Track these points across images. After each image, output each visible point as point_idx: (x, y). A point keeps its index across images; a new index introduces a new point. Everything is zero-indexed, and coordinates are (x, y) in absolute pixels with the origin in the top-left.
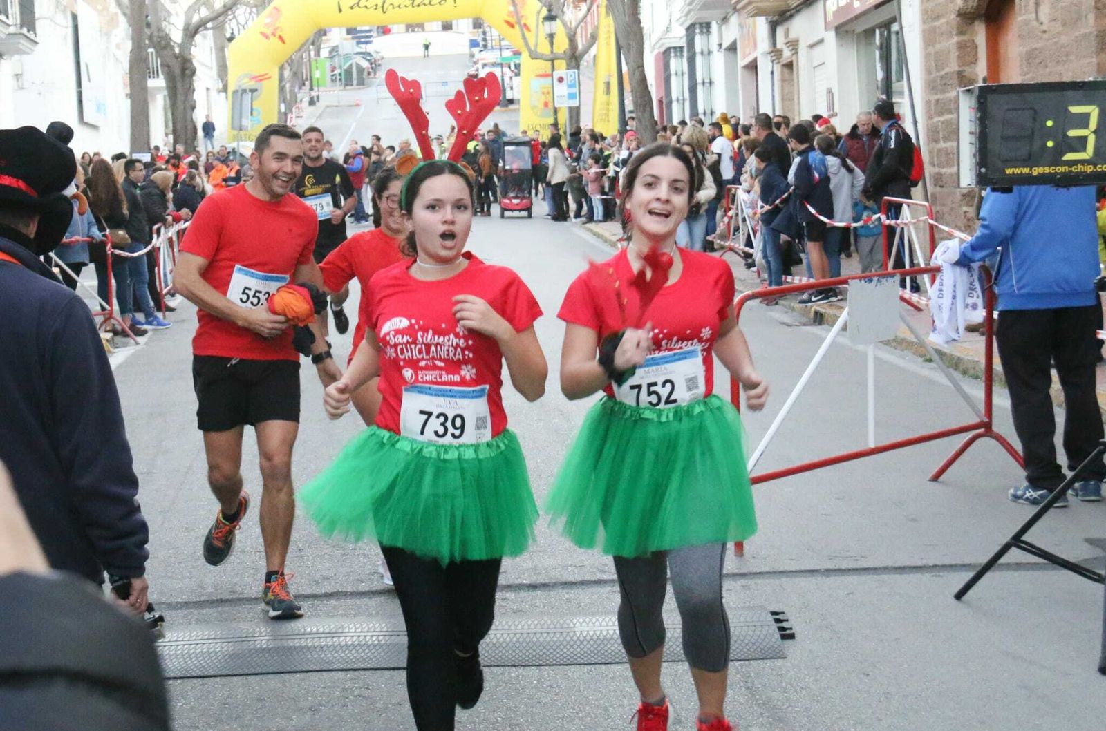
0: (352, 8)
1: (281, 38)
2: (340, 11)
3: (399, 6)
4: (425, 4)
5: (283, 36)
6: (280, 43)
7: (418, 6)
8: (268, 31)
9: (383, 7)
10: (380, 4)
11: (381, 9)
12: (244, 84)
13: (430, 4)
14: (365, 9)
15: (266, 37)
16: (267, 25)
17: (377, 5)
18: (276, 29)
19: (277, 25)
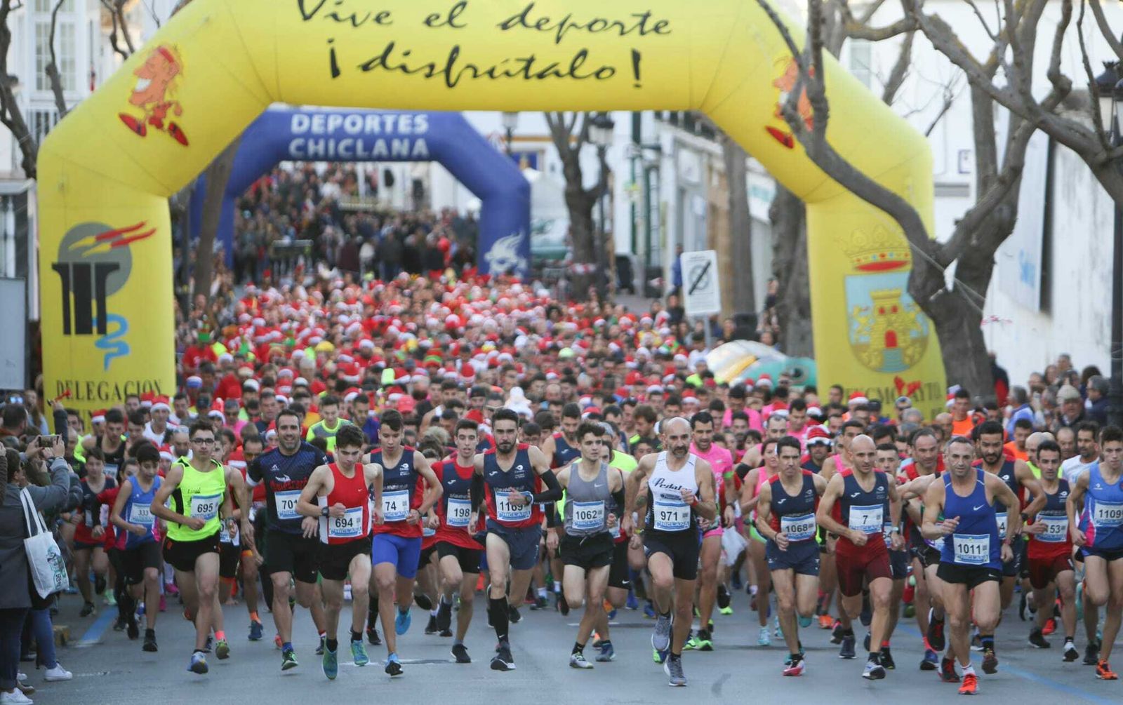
0: (366, 67)
1: (176, 131)
2: (335, 72)
3: (491, 73)
4: (557, 74)
5: (184, 124)
6: (173, 143)
7: (541, 76)
8: (138, 114)
9: (448, 71)
10: (441, 65)
11: (442, 77)
12: (86, 248)
13: (572, 71)
14: (399, 72)
15: (140, 130)
16: (138, 98)
17: (432, 67)
18: (164, 107)
19: (167, 98)
